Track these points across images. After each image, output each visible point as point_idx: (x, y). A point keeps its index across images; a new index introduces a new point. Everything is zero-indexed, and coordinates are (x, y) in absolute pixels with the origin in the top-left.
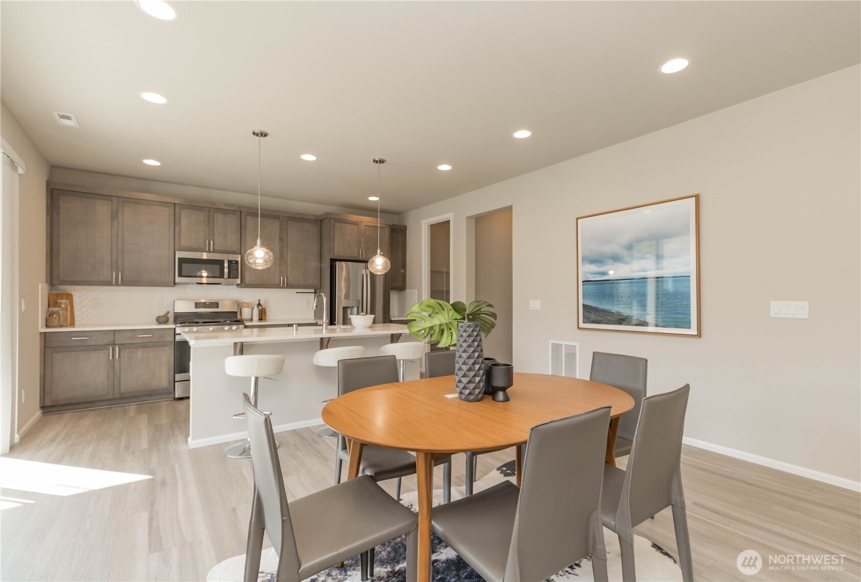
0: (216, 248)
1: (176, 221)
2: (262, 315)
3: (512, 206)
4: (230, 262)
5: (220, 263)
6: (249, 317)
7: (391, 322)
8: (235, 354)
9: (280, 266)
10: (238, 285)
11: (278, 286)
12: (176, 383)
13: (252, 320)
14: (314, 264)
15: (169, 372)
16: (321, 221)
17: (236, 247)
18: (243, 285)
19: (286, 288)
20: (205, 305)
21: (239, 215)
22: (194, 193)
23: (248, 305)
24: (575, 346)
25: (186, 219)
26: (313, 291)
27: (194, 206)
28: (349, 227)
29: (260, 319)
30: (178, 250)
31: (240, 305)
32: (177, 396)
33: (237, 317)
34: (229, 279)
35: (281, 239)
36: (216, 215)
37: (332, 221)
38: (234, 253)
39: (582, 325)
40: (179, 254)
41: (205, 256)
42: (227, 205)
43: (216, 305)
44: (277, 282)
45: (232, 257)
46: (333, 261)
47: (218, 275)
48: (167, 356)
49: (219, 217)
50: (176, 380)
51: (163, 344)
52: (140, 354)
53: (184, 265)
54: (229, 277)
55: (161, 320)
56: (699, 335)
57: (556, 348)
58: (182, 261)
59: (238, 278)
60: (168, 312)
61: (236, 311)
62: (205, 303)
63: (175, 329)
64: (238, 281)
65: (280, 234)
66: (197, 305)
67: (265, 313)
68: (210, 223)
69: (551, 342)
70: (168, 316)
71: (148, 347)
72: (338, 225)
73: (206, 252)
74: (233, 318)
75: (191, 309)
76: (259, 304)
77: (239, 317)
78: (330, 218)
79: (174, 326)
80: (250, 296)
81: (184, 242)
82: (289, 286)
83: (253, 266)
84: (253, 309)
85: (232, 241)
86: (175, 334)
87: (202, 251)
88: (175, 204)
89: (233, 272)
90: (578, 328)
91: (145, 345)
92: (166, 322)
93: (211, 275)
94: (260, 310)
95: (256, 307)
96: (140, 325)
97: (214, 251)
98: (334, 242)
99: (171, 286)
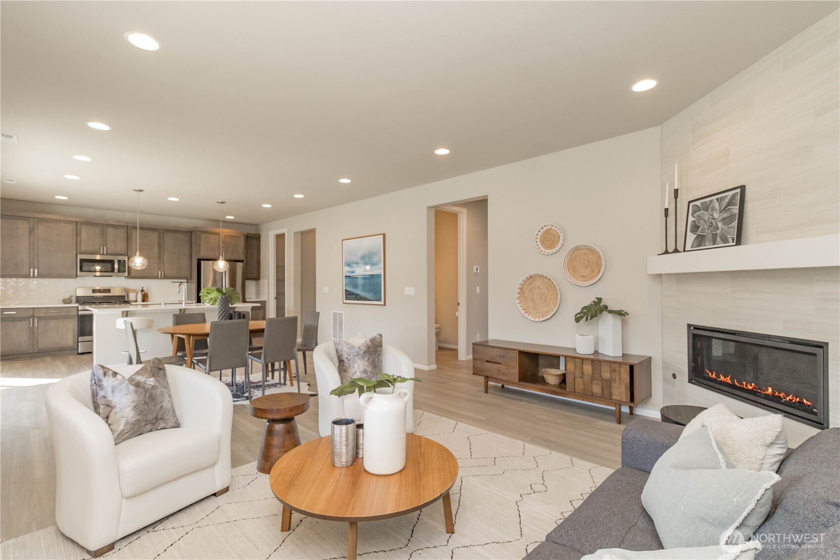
0: (109, 252)
1: (78, 234)
2: (145, 298)
3: (315, 229)
4: (119, 261)
5: (112, 262)
6: (135, 299)
7: (246, 302)
8: (123, 317)
9: (159, 263)
10: (125, 277)
11: (157, 278)
12: (79, 343)
13: (136, 301)
14: (185, 262)
15: (74, 336)
16: (191, 232)
17: (124, 251)
18: (130, 276)
19: (164, 278)
20: (99, 291)
21: (126, 229)
22: (90, 213)
23: (133, 291)
24: (342, 314)
25: (85, 232)
26: (186, 281)
27: (90, 223)
28: (212, 236)
29: (143, 301)
30: (79, 254)
31: (127, 291)
32: (79, 352)
33: (125, 299)
34: (119, 273)
35: (159, 245)
36: (108, 229)
37: (199, 233)
38: (123, 255)
39: (345, 301)
40: (80, 257)
41: (98, 257)
42: (116, 221)
43: (109, 291)
44: (156, 275)
45: (121, 258)
46: (199, 261)
47: (110, 270)
48: (72, 326)
49: (110, 231)
50: (79, 341)
51: (70, 317)
52: (52, 323)
53: (84, 264)
54: (119, 271)
55: (66, 301)
56: (385, 304)
57: (335, 314)
58: (82, 261)
59: (125, 272)
60: (72, 296)
61: (124, 295)
62: (100, 290)
63: (78, 307)
64: (126, 274)
65: (159, 241)
66: (94, 291)
67: (147, 296)
68: (104, 234)
69: (333, 312)
70: (72, 298)
71: (58, 319)
72: (203, 235)
73: (100, 254)
74: (122, 300)
75: (91, 294)
76: (142, 290)
77: (126, 299)
78: (197, 231)
79: (77, 305)
80: (135, 284)
81: (83, 248)
82: (166, 277)
83: (134, 268)
84: (137, 293)
85: (121, 246)
86: (78, 310)
87: (97, 254)
88: (77, 222)
89: (122, 268)
90: (343, 303)
91: (55, 318)
92: (70, 303)
93: (103, 270)
94: (143, 295)
95: (140, 292)
96: (51, 304)
97: (107, 254)
98: (200, 247)
99: (74, 278)
